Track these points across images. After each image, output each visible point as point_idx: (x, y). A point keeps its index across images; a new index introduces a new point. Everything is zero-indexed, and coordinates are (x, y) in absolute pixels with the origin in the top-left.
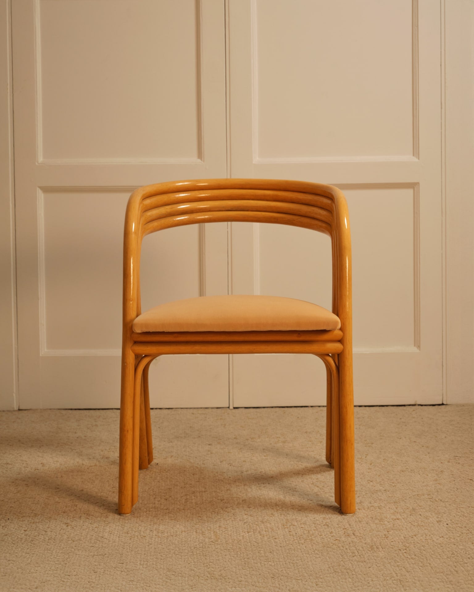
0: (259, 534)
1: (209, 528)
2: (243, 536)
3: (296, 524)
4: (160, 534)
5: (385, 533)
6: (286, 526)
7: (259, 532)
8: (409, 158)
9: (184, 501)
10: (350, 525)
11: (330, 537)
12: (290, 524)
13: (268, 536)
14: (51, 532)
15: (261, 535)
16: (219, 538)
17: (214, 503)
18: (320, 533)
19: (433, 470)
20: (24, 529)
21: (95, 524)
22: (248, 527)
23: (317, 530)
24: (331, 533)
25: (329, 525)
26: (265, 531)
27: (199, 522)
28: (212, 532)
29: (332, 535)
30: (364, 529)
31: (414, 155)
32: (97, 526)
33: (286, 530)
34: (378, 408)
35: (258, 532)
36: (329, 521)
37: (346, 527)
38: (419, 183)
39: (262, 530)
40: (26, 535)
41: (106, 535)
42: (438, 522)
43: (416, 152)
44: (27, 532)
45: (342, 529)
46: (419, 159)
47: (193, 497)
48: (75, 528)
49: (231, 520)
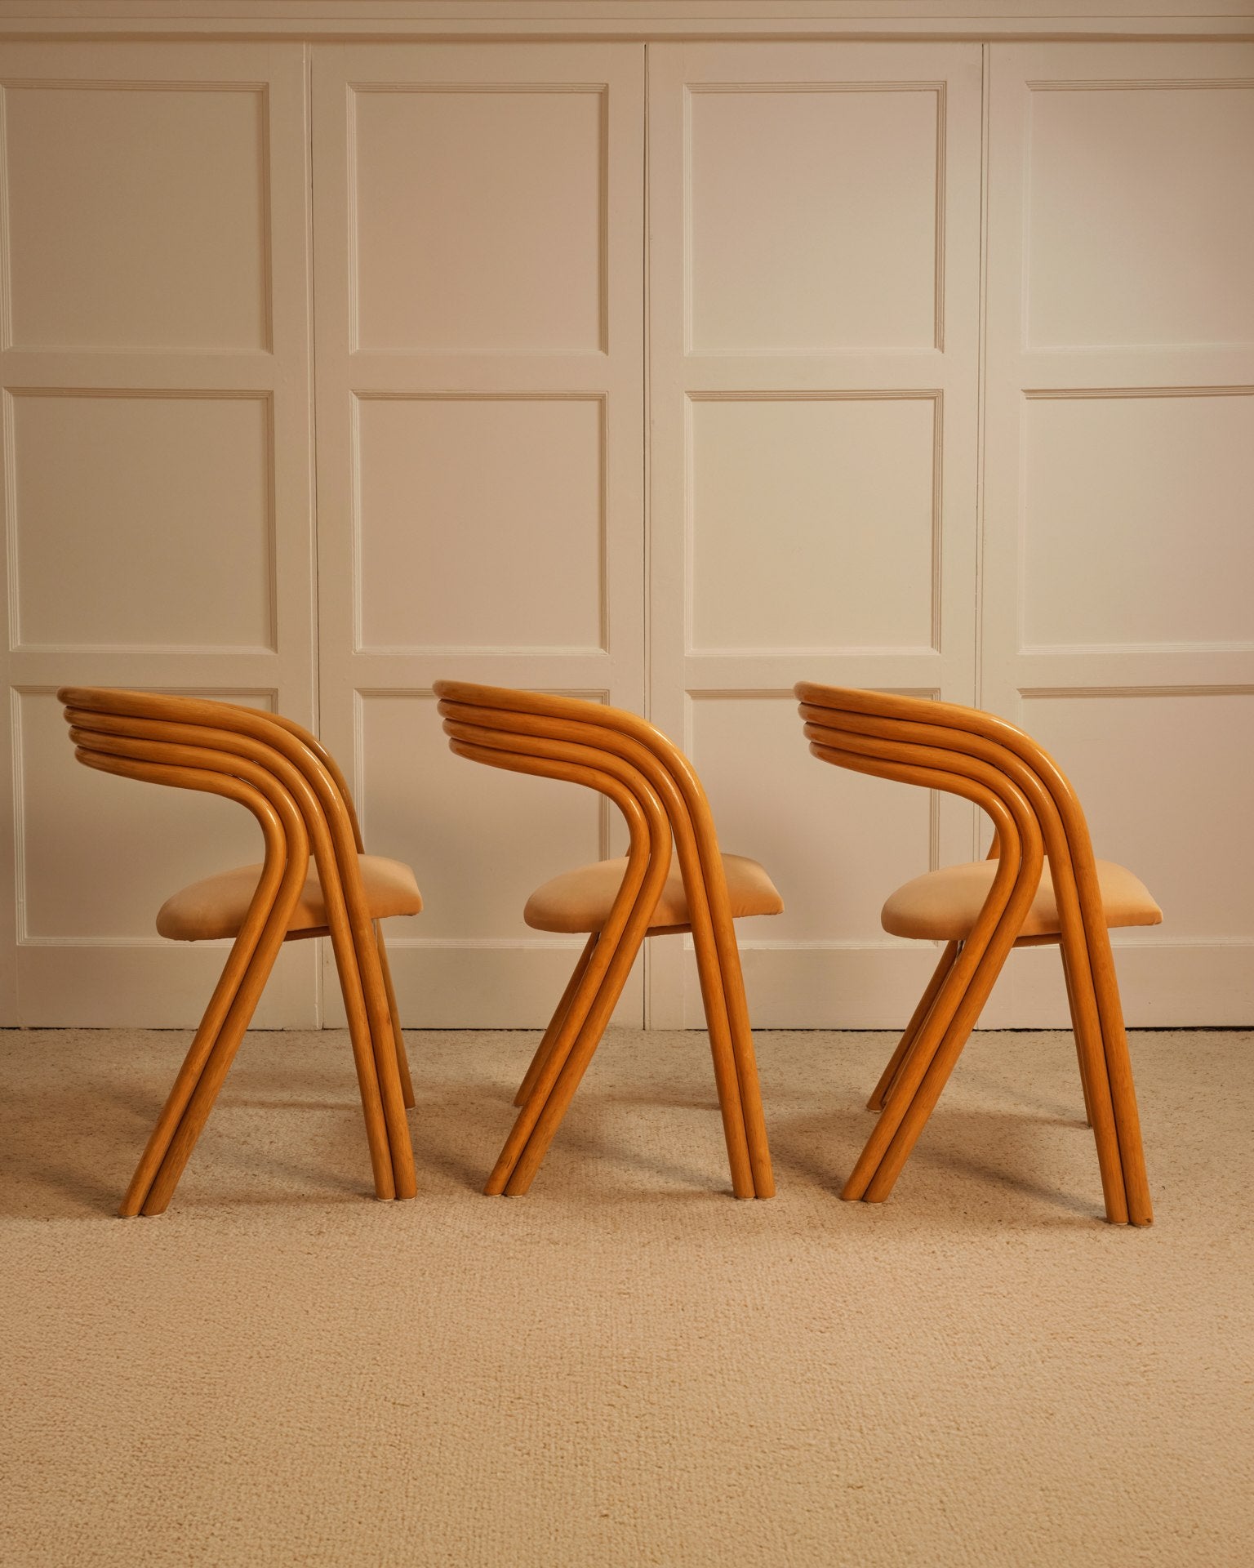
0: (679, 1223)
1: (604, 1213)
2: (655, 1225)
3: (736, 1209)
4: (530, 1221)
5: (870, 1225)
6: (720, 1212)
7: (680, 1220)
8: (925, 650)
9: (568, 1170)
10: (817, 1211)
11: (786, 1228)
12: (727, 1208)
13: (693, 1226)
14: (367, 1215)
15: (682, 1224)
16: (619, 1229)
17: (615, 1175)
18: (771, 1223)
19: (949, 1130)
20: (326, 1210)
21: (434, 1204)
22: (664, 1212)
23: (768, 1218)
24: (789, 1222)
25: (786, 1211)
26: (690, 1218)
27: (591, 1203)
28: (609, 1219)
29: (790, 1225)
30: (839, 1217)
31: (932, 647)
32: (437, 1207)
33: (721, 1217)
34: (871, 1033)
35: (678, 1219)
36: (786, 1204)
37: (812, 1214)
38: (939, 689)
39: (685, 1217)
40: (329, 1220)
41: (449, 1221)
42: (951, 1209)
43: (936, 641)
44: (330, 1215)
45: (805, 1217)
46: (940, 652)
47: (583, 1165)
48: (403, 1210)
49: (638, 1201)
